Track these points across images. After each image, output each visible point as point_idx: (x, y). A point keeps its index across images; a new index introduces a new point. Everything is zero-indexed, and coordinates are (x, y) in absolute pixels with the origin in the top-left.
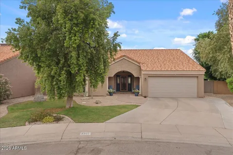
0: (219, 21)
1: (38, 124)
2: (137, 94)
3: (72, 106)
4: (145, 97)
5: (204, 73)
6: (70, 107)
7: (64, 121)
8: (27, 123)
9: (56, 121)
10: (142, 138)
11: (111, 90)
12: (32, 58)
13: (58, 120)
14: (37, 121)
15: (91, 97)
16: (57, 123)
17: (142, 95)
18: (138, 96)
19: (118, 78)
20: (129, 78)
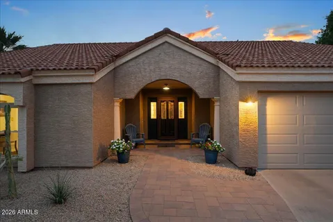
19: (153, 105)
20: (181, 105)
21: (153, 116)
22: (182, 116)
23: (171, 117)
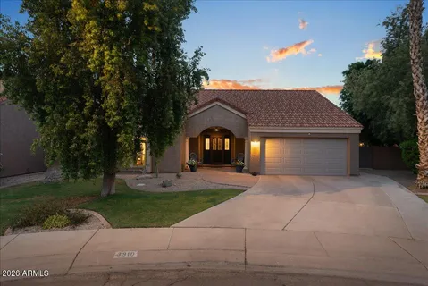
0: (387, 39)
1: (33, 232)
2: (240, 170)
3: (113, 192)
4: (255, 174)
5: (360, 132)
6: (108, 195)
7: (91, 225)
8: (9, 230)
9: (71, 224)
10: (246, 263)
11: (194, 162)
12: (26, 94)
13: (77, 221)
14: (31, 225)
15: (154, 175)
16: (74, 228)
17: (248, 172)
18: (241, 172)
19: (207, 140)
20: (227, 140)
21: (207, 148)
22: (227, 148)
23: (220, 149)
